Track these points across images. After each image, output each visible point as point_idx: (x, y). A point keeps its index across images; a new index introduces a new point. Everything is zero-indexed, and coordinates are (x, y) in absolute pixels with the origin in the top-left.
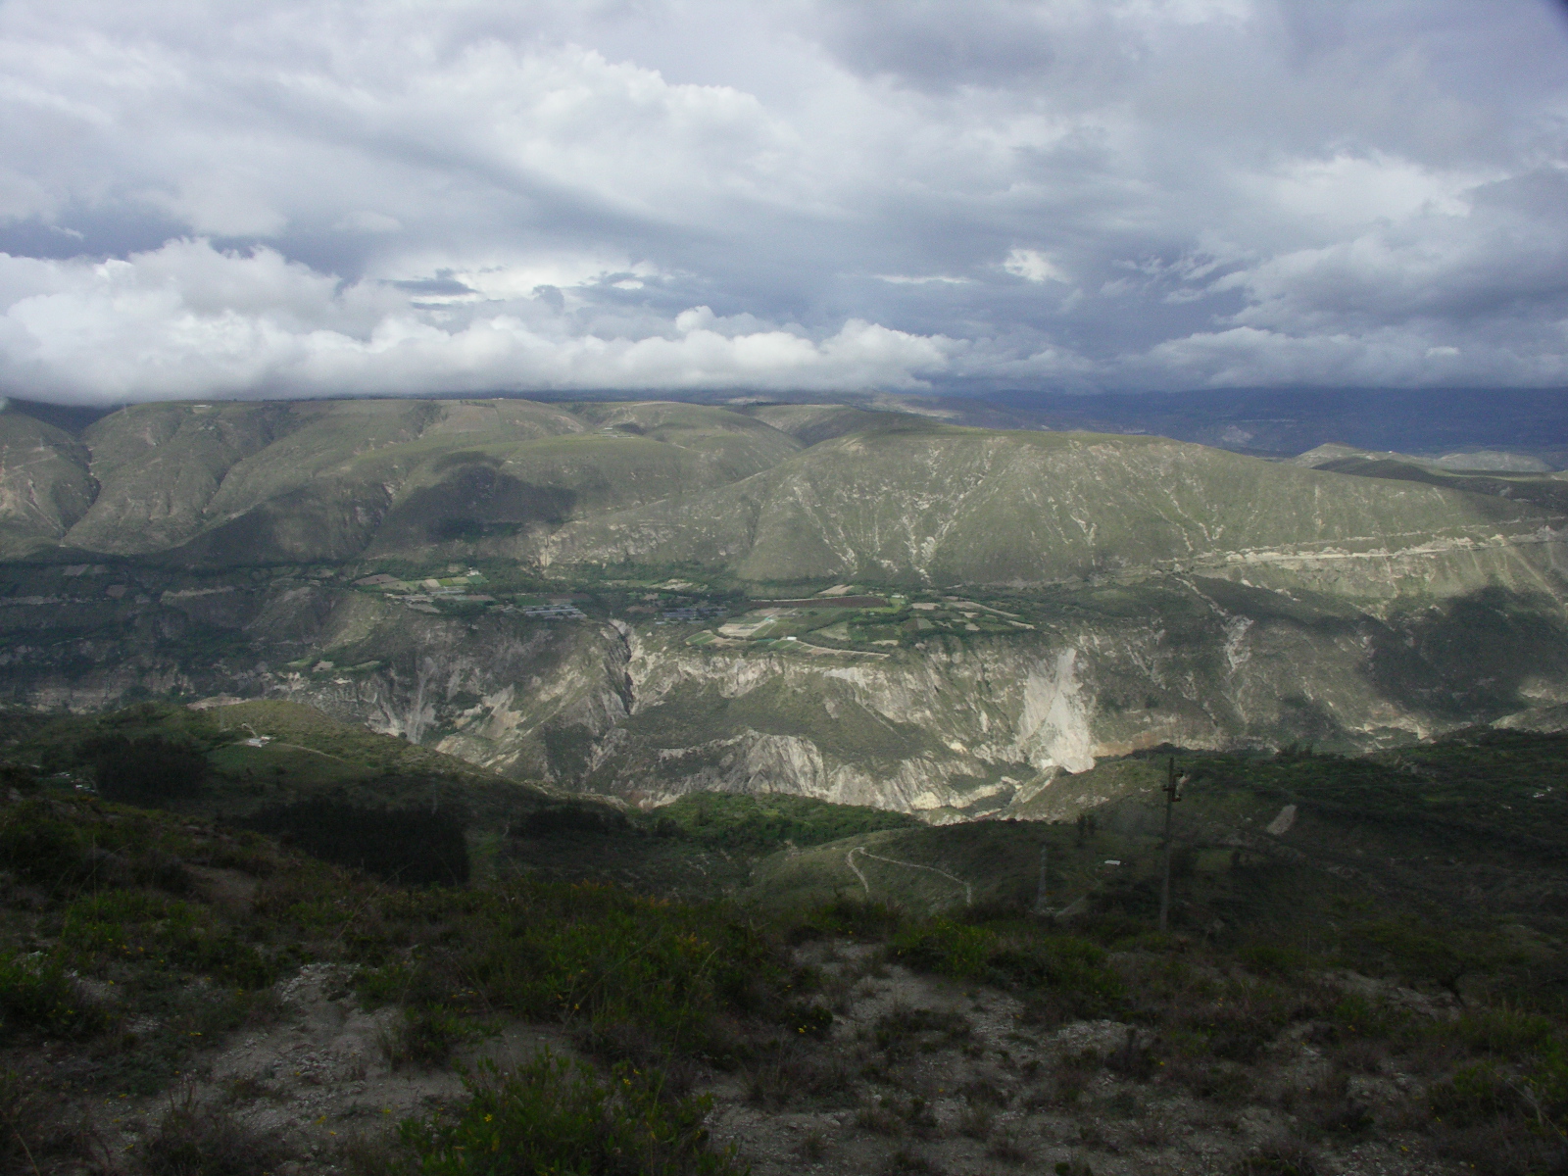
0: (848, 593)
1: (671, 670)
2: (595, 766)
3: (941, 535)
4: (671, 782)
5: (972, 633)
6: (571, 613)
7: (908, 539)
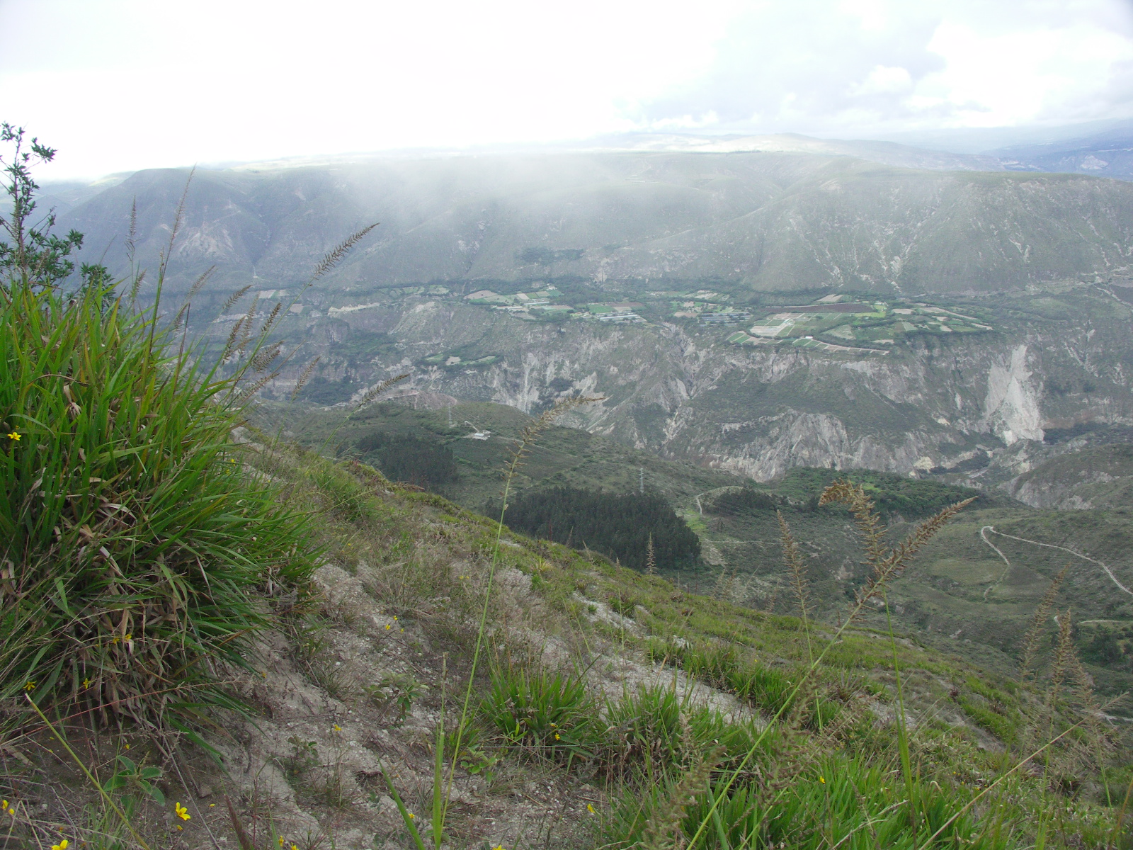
0: (840, 301)
1: (721, 362)
2: (670, 436)
3: (904, 255)
4: (732, 448)
5: (947, 334)
6: (634, 319)
7: (880, 259)
